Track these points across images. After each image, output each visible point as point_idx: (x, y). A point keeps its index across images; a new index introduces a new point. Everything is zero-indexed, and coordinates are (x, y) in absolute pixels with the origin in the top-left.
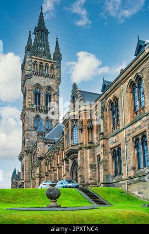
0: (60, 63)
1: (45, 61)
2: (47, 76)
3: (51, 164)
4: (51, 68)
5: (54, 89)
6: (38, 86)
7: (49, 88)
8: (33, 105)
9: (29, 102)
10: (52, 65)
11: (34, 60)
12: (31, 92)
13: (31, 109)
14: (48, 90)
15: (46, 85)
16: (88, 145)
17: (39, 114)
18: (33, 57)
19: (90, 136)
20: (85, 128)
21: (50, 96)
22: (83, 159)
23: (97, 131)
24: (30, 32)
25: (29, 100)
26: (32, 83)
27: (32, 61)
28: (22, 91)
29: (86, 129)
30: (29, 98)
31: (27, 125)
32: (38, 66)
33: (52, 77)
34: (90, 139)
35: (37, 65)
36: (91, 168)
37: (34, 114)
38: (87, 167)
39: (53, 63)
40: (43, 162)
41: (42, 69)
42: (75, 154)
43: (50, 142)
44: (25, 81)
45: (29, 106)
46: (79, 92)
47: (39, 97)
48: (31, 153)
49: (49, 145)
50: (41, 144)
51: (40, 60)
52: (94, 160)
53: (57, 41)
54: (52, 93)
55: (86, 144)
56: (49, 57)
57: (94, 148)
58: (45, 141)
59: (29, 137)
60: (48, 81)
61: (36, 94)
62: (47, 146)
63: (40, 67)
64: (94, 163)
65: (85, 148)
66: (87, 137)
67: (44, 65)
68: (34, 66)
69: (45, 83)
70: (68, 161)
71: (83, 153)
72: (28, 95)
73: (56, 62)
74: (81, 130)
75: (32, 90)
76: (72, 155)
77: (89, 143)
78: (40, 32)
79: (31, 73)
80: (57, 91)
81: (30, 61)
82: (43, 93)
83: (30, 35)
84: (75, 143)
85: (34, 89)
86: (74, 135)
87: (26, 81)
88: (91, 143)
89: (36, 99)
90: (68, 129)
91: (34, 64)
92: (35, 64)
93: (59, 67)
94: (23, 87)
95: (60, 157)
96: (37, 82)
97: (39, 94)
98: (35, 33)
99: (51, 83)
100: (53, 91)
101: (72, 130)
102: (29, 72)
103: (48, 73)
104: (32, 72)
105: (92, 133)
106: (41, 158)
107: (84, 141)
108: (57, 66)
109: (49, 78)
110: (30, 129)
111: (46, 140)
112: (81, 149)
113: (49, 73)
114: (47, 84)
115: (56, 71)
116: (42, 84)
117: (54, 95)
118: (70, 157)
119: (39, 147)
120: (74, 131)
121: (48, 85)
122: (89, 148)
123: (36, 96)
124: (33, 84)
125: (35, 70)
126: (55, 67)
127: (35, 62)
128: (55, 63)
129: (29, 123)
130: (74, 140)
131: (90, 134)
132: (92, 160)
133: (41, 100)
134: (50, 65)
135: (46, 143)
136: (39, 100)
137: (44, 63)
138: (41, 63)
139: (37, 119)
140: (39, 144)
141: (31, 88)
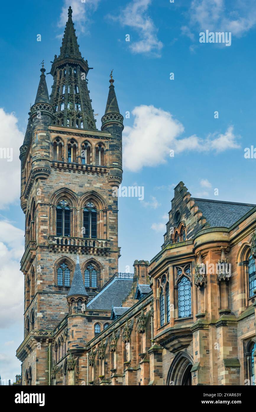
0: (120, 138)
1: (82, 135)
2: (88, 170)
3: (106, 363)
4: (97, 150)
5: (105, 197)
6: (65, 193)
7: (93, 196)
8: (53, 237)
9: (44, 231)
10: (100, 144)
11: (53, 135)
12: (48, 209)
13: (48, 247)
14: (90, 200)
15: (83, 190)
16: (219, 318)
17: (68, 255)
18: (52, 128)
19: (225, 299)
20: (212, 282)
21: (95, 215)
22: (206, 350)
23: (243, 285)
24: (43, 70)
25: (43, 227)
26: (51, 187)
27: (48, 137)
28: (24, 206)
29: (216, 284)
30: (44, 222)
31: (39, 282)
32: (65, 149)
33: (100, 171)
34: (225, 305)
35: (61, 146)
36: (227, 367)
37: (56, 257)
38: (215, 364)
39: (103, 138)
40: (84, 360)
41: (75, 156)
42: (182, 340)
43: (101, 315)
44: (31, 185)
45: (42, 241)
46: (193, 203)
47: (68, 218)
48: (50, 341)
49: (97, 323)
50: (78, 321)
51: (69, 133)
52: (235, 349)
53: (112, 88)
54: (100, 208)
55: (213, 317)
56: (91, 125)
57: (234, 323)
58: (87, 314)
59: (44, 308)
60: (89, 182)
61: (59, 211)
62: (92, 325)
63: (69, 150)
64: (234, 357)
65: (212, 324)
66: (217, 301)
67: (79, 146)
68: (55, 150)
69: (81, 186)
70: (161, 354)
71: (206, 337)
72: (40, 216)
73: (109, 135)
74: (202, 287)
75: (49, 205)
76: (175, 342)
77: (221, 313)
78: (67, 68)
79: (47, 166)
80: (111, 202)
81: (43, 139)
82: (78, 208)
83: (43, 77)
84: (182, 314)
85: (55, 202)
86: (182, 299)
87: (35, 185)
88: (228, 312)
89: (59, 224)
90: (163, 286)
91: (55, 145)
92: (57, 144)
93: (117, 147)
94: (26, 197)
95: (132, 348)
96: (62, 185)
97: (68, 212)
98: (53, 73)
99: (98, 185)
100: (103, 202)
101: (176, 288)
102: (43, 164)
103: (89, 161)
104: (50, 164)
105: (228, 290)
106: (79, 352)
107: (210, 310)
108: (110, 146)
109: (93, 173)
110: (48, 290)
111: (91, 312)
112: (201, 327)
113: (94, 163)
114: (87, 187)
115: (109, 157)
116: (76, 189)
117: (105, 211)
118: (168, 346)
119: (75, 329)
120: (182, 288)
121: (91, 189)
122: (223, 324)
123: (59, 217)
124: (52, 191)
125: (57, 158)
126: (107, 147)
127: (58, 139)
128: (107, 138)
129: (44, 277)
130: (182, 309)
131: (225, 294)
132: (230, 349)
133: (73, 224)
134: (94, 143)
135: (89, 319)
136: (68, 225)
137: (80, 141)
138: (73, 140)
139: (64, 266)
140: (72, 322)
141: (46, 200)
